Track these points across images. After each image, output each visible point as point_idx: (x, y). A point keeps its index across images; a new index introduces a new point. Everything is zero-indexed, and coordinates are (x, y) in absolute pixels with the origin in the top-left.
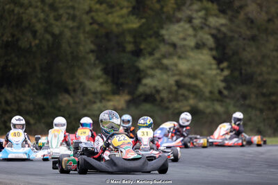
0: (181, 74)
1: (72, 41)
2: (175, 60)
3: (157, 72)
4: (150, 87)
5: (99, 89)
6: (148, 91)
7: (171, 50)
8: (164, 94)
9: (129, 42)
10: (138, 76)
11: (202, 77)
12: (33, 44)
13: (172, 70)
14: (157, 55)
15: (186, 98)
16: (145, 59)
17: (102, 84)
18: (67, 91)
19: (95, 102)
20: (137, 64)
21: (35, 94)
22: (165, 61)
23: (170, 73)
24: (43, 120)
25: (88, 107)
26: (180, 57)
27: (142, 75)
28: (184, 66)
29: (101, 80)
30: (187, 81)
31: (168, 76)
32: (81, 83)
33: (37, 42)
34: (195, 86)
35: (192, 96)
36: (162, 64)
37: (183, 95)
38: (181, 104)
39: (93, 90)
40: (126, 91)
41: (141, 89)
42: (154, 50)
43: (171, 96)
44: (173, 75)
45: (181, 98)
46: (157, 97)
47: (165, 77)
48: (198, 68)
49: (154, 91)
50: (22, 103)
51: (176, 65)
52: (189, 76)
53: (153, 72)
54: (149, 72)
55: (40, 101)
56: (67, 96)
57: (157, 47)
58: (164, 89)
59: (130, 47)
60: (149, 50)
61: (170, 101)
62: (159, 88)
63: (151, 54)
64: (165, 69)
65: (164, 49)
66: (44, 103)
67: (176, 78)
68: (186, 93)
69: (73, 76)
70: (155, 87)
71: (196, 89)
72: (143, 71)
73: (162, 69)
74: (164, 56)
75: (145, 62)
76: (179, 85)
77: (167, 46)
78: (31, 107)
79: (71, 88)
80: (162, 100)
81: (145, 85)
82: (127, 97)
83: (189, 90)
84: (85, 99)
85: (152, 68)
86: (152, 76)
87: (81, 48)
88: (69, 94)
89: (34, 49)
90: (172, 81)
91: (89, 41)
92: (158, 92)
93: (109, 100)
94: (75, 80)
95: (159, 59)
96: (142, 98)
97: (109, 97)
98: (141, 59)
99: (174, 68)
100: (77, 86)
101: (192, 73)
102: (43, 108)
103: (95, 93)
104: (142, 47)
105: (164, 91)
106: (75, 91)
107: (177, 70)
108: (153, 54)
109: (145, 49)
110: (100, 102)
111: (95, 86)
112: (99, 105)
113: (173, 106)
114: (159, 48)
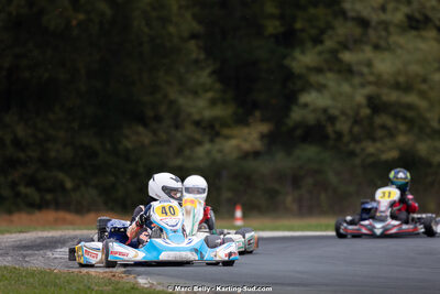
0: (379, 82)
1: (153, 14)
2: (368, 53)
3: (330, 79)
4: (315, 111)
5: (208, 114)
6: (311, 118)
7: (357, 31)
8: (343, 126)
9: (272, 16)
10: (290, 86)
11: (424, 87)
12: (74, 23)
13: (362, 74)
14: (329, 44)
15: (392, 134)
16: (303, 52)
17: (213, 102)
18: (142, 120)
19: (199, 143)
20: (287, 62)
21: (75, 125)
22: (347, 56)
23: (357, 80)
24: (94, 181)
25: (187, 152)
26: (377, 47)
27: (299, 84)
28: (385, 65)
29: (210, 95)
30: (393, 96)
32: (172, 103)
33: (81, 17)
34: (410, 107)
35: (402, 127)
36: (340, 61)
37: (383, 127)
38: (379, 145)
39: (197, 117)
41: (296, 115)
42: (323, 32)
43: (356, 129)
44: (363, 85)
45: (380, 133)
46: (330, 130)
47: (346, 88)
48: (414, 69)
49: (323, 118)
50: (49, 145)
51: (369, 64)
52: (397, 86)
53: (320, 79)
54: (314, 78)
55: (86, 141)
56: (141, 129)
57: (330, 27)
58: (343, 113)
59: (273, 27)
60: (314, 32)
61: (356, 139)
62: (334, 112)
63: (317, 41)
64: (347, 71)
65: (343, 30)
66: (95, 143)
67: (369, 90)
68: (389, 121)
69: (154, 89)
70: (325, 111)
71: (410, 114)
72: (300, 77)
73: (340, 72)
74: (345, 46)
75: (304, 59)
76: (376, 105)
77: (350, 24)
78: (69, 153)
79: (150, 113)
80: (339, 135)
81: (306, 105)
82: (264, 128)
83: (395, 116)
84: (179, 135)
85: (319, 70)
86: (321, 88)
88: (145, 125)
89: (76, 32)
90: (360, 97)
91: (188, 15)
92: (332, 119)
93: (228, 138)
94: (159, 95)
95: (334, 52)
96: (299, 132)
97: (226, 131)
98: (297, 53)
99: (365, 70)
100: (163, 109)
101: (401, 79)
102: (94, 154)
103: (197, 124)
104: (298, 25)
105: (343, 118)
106: (158, 119)
107: (372, 74)
108: (321, 42)
109: (303, 30)
110: (212, 141)
111: (200, 107)
112: (207, 146)
113: (363, 150)
114: (333, 28)
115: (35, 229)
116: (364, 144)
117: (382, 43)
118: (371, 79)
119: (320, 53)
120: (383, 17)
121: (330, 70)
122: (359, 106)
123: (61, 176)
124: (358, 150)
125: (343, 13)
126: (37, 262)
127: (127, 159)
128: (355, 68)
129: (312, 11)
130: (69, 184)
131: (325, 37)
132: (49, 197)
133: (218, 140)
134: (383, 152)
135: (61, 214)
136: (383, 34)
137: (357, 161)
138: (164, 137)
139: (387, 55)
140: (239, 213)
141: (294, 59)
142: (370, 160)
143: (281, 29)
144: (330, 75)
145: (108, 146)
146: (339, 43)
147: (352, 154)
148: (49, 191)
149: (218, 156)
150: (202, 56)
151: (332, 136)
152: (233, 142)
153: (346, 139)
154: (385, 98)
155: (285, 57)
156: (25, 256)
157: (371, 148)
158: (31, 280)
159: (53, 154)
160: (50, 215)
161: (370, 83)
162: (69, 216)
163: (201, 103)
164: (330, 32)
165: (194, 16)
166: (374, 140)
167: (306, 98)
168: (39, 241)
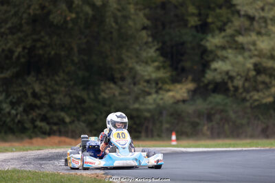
0: (261, 55)
1: (119, 14)
2: (254, 37)
3: (230, 53)
4: (220, 73)
5: (154, 76)
6: (218, 78)
7: (247, 23)
8: (239, 82)
9: (193, 14)
10: (205, 58)
12: (68, 18)
13: (250, 50)
14: (229, 31)
15: (268, 87)
16: (213, 36)
17: (158, 68)
18: (113, 80)
19: (149, 94)
20: (203, 43)
21: (71, 83)
22: (240, 39)
23: (247, 54)
24: (83, 118)
25: (141, 100)
26: (259, 33)
27: (211, 57)
28: (264, 44)
29: (156, 64)
30: (270, 64)
31: (244, 58)
32: (131, 69)
33: (73, 16)
36: (236, 42)
37: (264, 83)
38: (260, 94)
39: (147, 78)
40: (190, 77)
41: (209, 76)
42: (225, 24)
43: (247, 84)
44: (251, 57)
45: (261, 87)
46: (230, 85)
47: (240, 58)
49: (226, 78)
50: (55, 96)
51: (254, 44)
52: (272, 57)
53: (224, 53)
54: (220, 53)
55: (78, 93)
56: (112, 85)
57: (229, 21)
58: (239, 74)
59: (193, 21)
60: (219, 24)
61: (247, 91)
63: (222, 29)
64: (241, 48)
65: (237, 22)
66: (84, 95)
68: (267, 80)
69: (120, 61)
70: (227, 73)
72: (211, 52)
73: (236, 48)
74: (239, 33)
75: (214, 41)
76: (259, 69)
78: (67, 100)
79: (118, 75)
80: (236, 89)
81: (215, 70)
82: (191, 86)
84: (135, 89)
85: (223, 48)
86: (224, 59)
87: (131, 23)
88: (115, 83)
89: (70, 25)
90: (250, 64)
91: (141, 14)
92: (231, 78)
93: (169, 90)
94: (123, 65)
95: (232, 36)
96: (211, 87)
97: (167, 87)
98: (209, 37)
99: (252, 48)
100: (126, 73)
102: (83, 101)
103: (148, 81)
104: (210, 20)
105: (239, 77)
106: (123, 79)
107: (256, 50)
108: (224, 30)
109: (213, 23)
110: (157, 92)
111: (149, 71)
112: (154, 96)
113: (251, 97)
114: (232, 22)
115: (47, 148)
116: (252, 94)
117: (263, 31)
118: (256, 53)
119: (224, 37)
120: (262, 14)
121: (231, 48)
122: (249, 70)
123: (63, 114)
124: (248, 97)
125: (238, 12)
126: (49, 168)
127: (104, 105)
128: (246, 46)
129: (218, 11)
130: (68, 120)
131: (226, 27)
132: (55, 128)
133: (161, 92)
134: (263, 98)
135: (63, 139)
136: (263, 25)
137: (248, 104)
138: (127, 90)
139: (265, 38)
140: (174, 137)
141: (207, 41)
142: (256, 103)
143: (199, 23)
144: (230, 51)
145: (92, 96)
146: (236, 31)
147: (244, 100)
148: (55, 124)
149: (161, 102)
150: (150, 39)
151: (232, 89)
152: (171, 94)
153: (241, 91)
154: (264, 65)
155: (202, 40)
156: (41, 165)
157: (256, 96)
158: (46, 179)
159: (57, 102)
160: (56, 139)
161: (255, 56)
162: (68, 140)
163: (150, 69)
164: (230, 24)
165: (145, 15)
166: (258, 91)
167: (215, 65)
168: (50, 155)
